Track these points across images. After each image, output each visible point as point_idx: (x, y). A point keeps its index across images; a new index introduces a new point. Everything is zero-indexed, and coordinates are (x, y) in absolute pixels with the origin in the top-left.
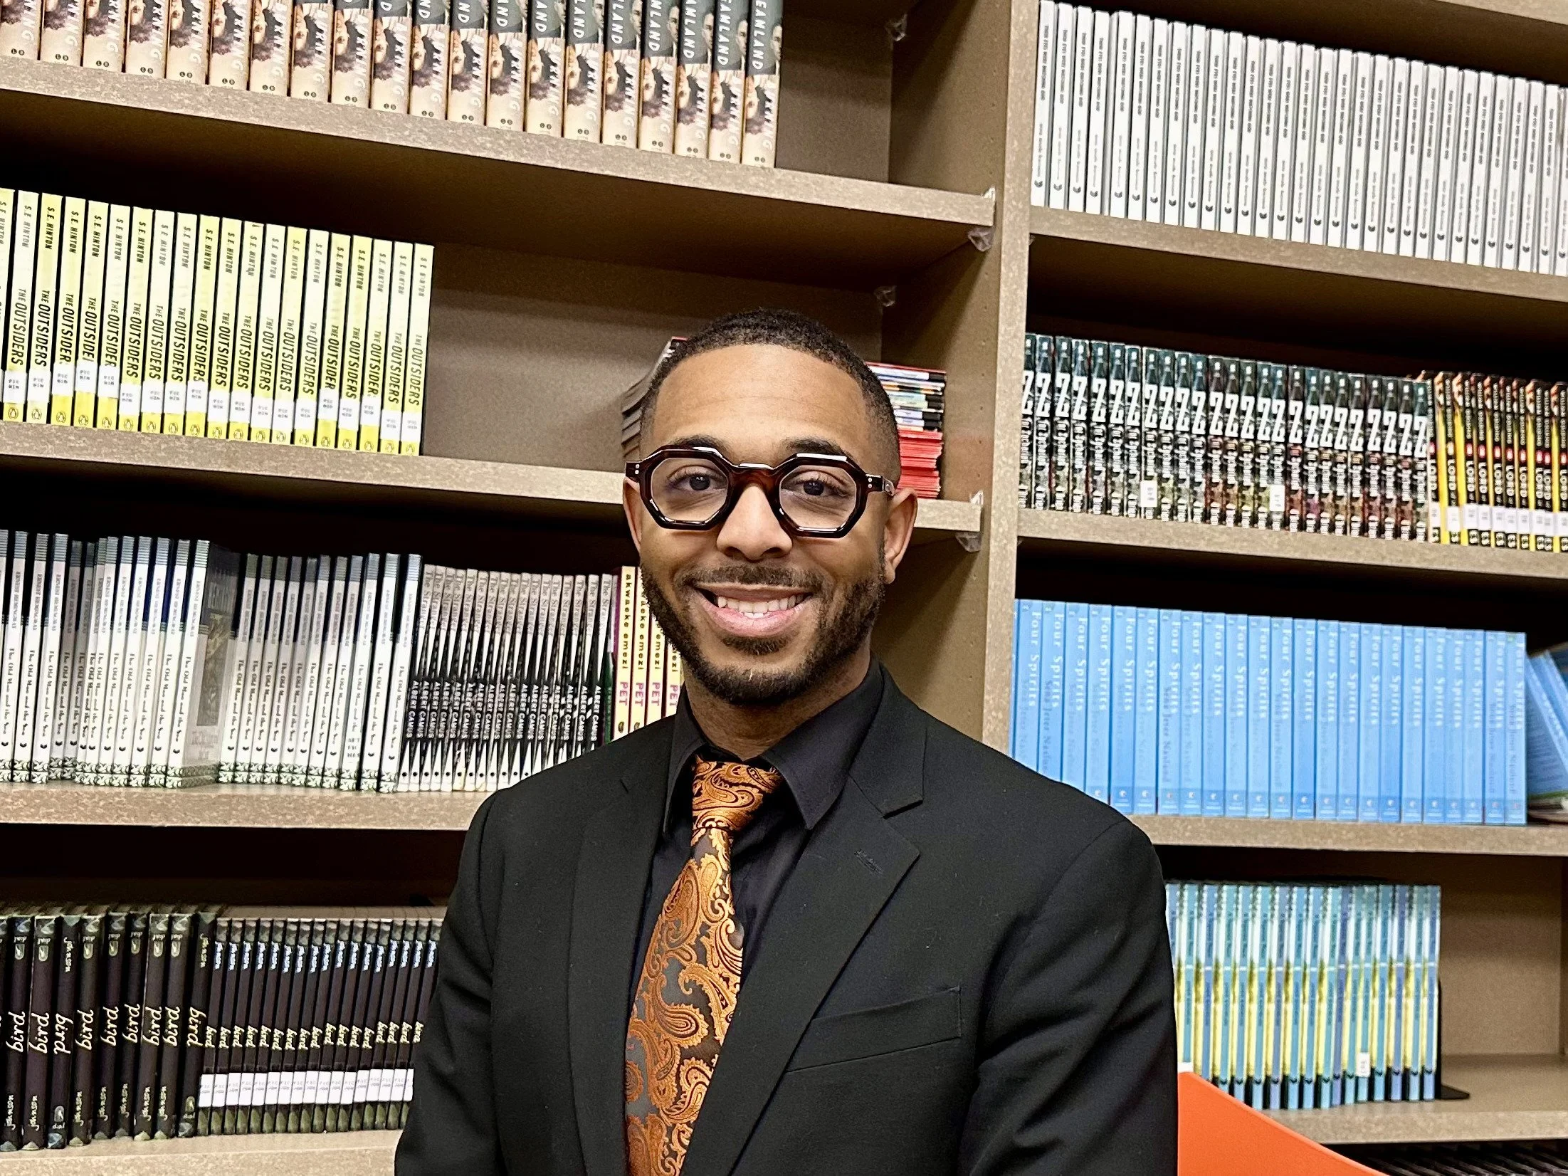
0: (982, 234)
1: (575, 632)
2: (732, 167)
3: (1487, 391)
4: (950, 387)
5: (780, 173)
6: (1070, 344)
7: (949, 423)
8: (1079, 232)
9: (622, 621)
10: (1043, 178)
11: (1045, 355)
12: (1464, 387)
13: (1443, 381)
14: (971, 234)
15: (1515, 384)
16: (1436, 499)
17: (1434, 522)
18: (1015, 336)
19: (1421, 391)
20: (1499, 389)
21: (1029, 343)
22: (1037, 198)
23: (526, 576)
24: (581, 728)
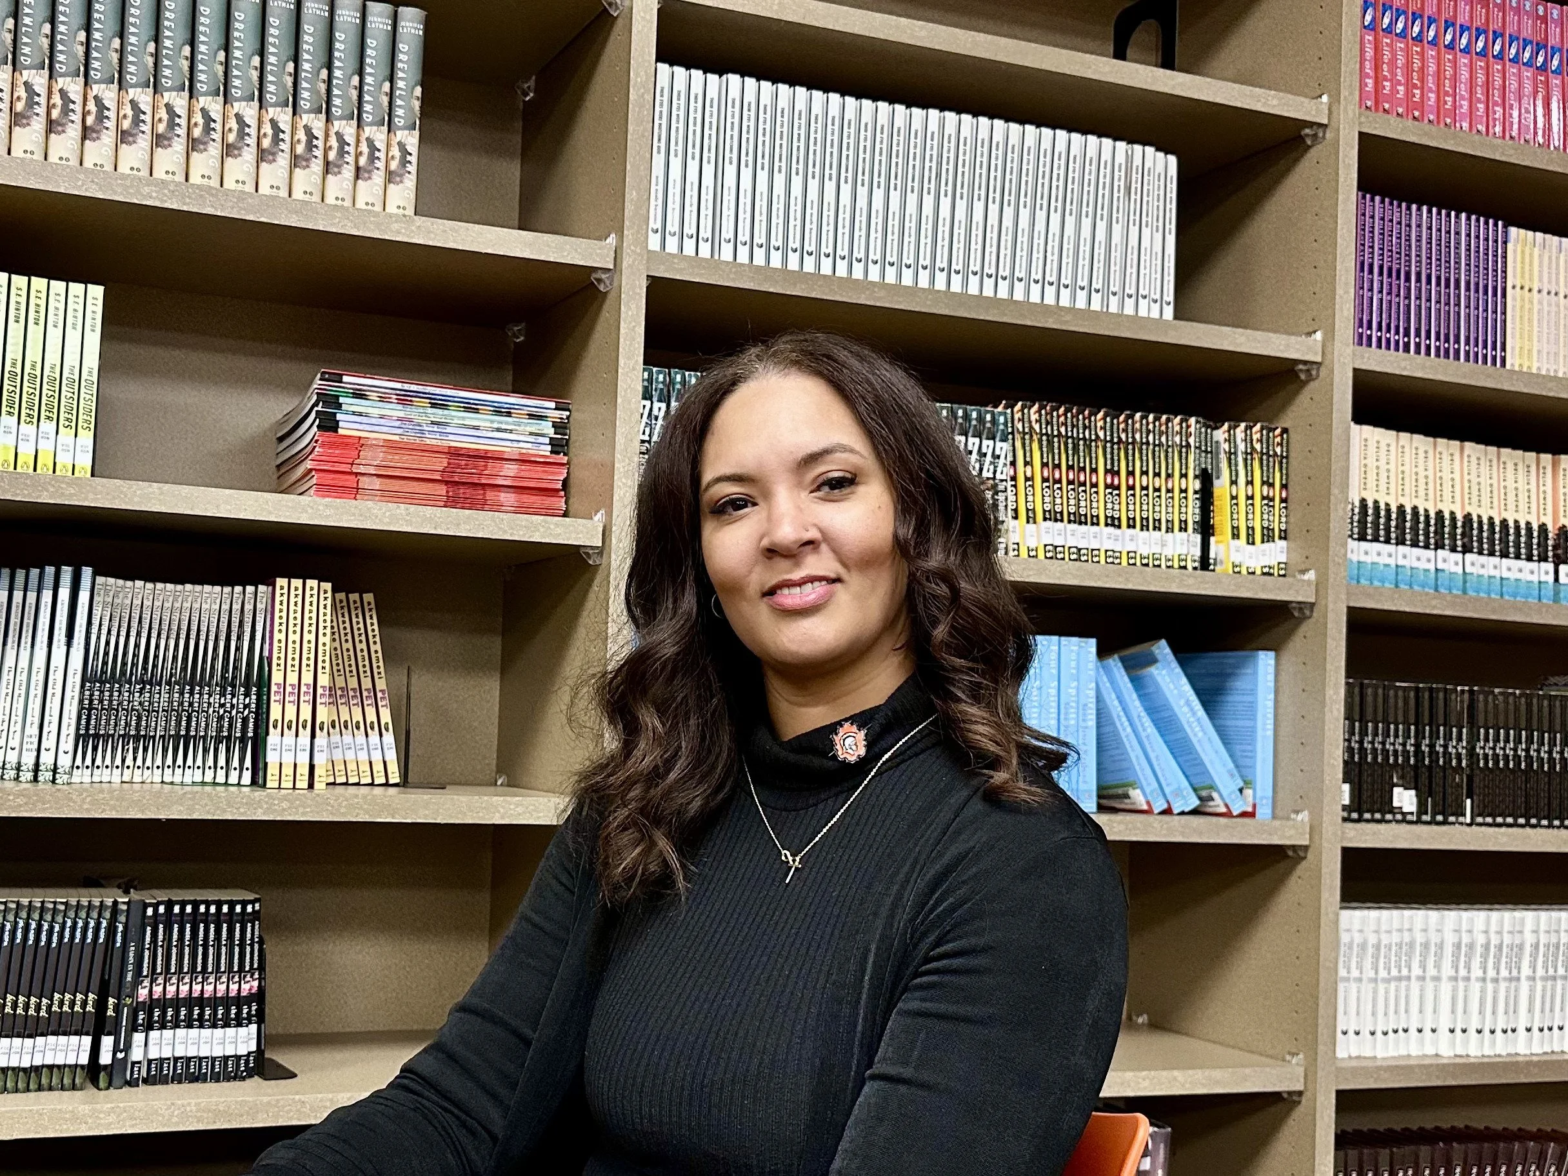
0: (603, 276)
1: (234, 637)
2: (376, 214)
3: (1062, 419)
4: (575, 415)
5: (420, 221)
6: (683, 377)
7: (573, 450)
8: (691, 274)
9: (276, 628)
10: (659, 225)
11: (661, 386)
12: (1040, 416)
13: (1022, 410)
14: (594, 275)
15: (1087, 412)
16: (1016, 518)
17: (1014, 537)
18: (634, 369)
19: (1002, 419)
20: (1073, 417)
21: (646, 374)
22: (654, 242)
23: (188, 587)
24: (239, 725)
